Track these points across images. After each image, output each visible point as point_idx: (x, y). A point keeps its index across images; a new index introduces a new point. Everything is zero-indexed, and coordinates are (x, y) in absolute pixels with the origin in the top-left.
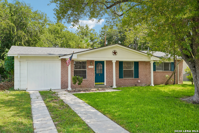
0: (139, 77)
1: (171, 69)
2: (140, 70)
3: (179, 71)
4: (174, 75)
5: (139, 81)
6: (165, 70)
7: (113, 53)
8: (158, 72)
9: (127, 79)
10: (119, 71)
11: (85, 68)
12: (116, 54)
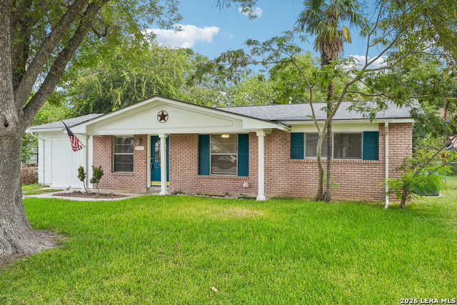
0: (250, 174)
6: (336, 156)
7: (159, 118)
9: (216, 176)
10: (200, 156)
11: (132, 151)
12: (166, 118)
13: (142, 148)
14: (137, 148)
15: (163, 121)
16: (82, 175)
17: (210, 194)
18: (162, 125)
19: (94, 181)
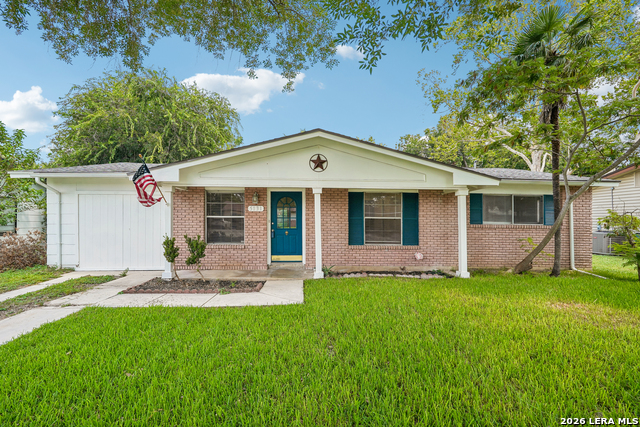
0: (421, 242)
1: (541, 218)
2: (422, 220)
3: (575, 225)
4: (553, 239)
5: (419, 256)
6: (517, 220)
7: (313, 165)
8: (490, 228)
9: (376, 246)
10: (350, 220)
11: (241, 212)
12: (324, 165)
13: (261, 209)
14: (251, 209)
15: (319, 169)
16: (171, 252)
17: (368, 269)
18: (319, 174)
19: (191, 262)
